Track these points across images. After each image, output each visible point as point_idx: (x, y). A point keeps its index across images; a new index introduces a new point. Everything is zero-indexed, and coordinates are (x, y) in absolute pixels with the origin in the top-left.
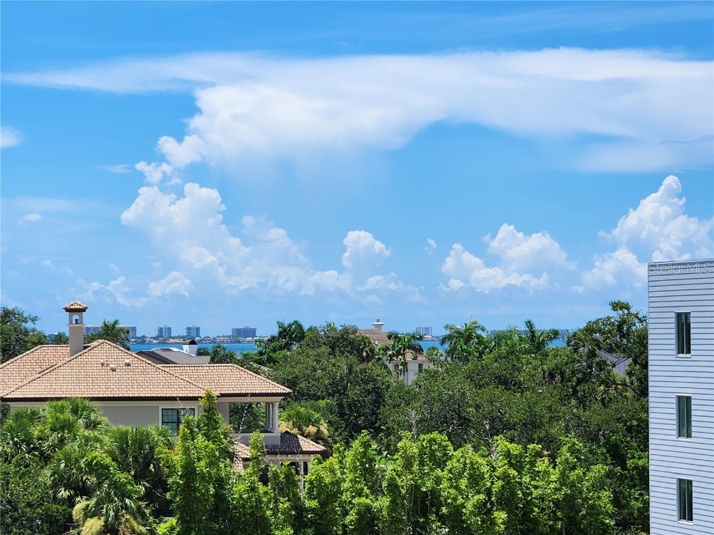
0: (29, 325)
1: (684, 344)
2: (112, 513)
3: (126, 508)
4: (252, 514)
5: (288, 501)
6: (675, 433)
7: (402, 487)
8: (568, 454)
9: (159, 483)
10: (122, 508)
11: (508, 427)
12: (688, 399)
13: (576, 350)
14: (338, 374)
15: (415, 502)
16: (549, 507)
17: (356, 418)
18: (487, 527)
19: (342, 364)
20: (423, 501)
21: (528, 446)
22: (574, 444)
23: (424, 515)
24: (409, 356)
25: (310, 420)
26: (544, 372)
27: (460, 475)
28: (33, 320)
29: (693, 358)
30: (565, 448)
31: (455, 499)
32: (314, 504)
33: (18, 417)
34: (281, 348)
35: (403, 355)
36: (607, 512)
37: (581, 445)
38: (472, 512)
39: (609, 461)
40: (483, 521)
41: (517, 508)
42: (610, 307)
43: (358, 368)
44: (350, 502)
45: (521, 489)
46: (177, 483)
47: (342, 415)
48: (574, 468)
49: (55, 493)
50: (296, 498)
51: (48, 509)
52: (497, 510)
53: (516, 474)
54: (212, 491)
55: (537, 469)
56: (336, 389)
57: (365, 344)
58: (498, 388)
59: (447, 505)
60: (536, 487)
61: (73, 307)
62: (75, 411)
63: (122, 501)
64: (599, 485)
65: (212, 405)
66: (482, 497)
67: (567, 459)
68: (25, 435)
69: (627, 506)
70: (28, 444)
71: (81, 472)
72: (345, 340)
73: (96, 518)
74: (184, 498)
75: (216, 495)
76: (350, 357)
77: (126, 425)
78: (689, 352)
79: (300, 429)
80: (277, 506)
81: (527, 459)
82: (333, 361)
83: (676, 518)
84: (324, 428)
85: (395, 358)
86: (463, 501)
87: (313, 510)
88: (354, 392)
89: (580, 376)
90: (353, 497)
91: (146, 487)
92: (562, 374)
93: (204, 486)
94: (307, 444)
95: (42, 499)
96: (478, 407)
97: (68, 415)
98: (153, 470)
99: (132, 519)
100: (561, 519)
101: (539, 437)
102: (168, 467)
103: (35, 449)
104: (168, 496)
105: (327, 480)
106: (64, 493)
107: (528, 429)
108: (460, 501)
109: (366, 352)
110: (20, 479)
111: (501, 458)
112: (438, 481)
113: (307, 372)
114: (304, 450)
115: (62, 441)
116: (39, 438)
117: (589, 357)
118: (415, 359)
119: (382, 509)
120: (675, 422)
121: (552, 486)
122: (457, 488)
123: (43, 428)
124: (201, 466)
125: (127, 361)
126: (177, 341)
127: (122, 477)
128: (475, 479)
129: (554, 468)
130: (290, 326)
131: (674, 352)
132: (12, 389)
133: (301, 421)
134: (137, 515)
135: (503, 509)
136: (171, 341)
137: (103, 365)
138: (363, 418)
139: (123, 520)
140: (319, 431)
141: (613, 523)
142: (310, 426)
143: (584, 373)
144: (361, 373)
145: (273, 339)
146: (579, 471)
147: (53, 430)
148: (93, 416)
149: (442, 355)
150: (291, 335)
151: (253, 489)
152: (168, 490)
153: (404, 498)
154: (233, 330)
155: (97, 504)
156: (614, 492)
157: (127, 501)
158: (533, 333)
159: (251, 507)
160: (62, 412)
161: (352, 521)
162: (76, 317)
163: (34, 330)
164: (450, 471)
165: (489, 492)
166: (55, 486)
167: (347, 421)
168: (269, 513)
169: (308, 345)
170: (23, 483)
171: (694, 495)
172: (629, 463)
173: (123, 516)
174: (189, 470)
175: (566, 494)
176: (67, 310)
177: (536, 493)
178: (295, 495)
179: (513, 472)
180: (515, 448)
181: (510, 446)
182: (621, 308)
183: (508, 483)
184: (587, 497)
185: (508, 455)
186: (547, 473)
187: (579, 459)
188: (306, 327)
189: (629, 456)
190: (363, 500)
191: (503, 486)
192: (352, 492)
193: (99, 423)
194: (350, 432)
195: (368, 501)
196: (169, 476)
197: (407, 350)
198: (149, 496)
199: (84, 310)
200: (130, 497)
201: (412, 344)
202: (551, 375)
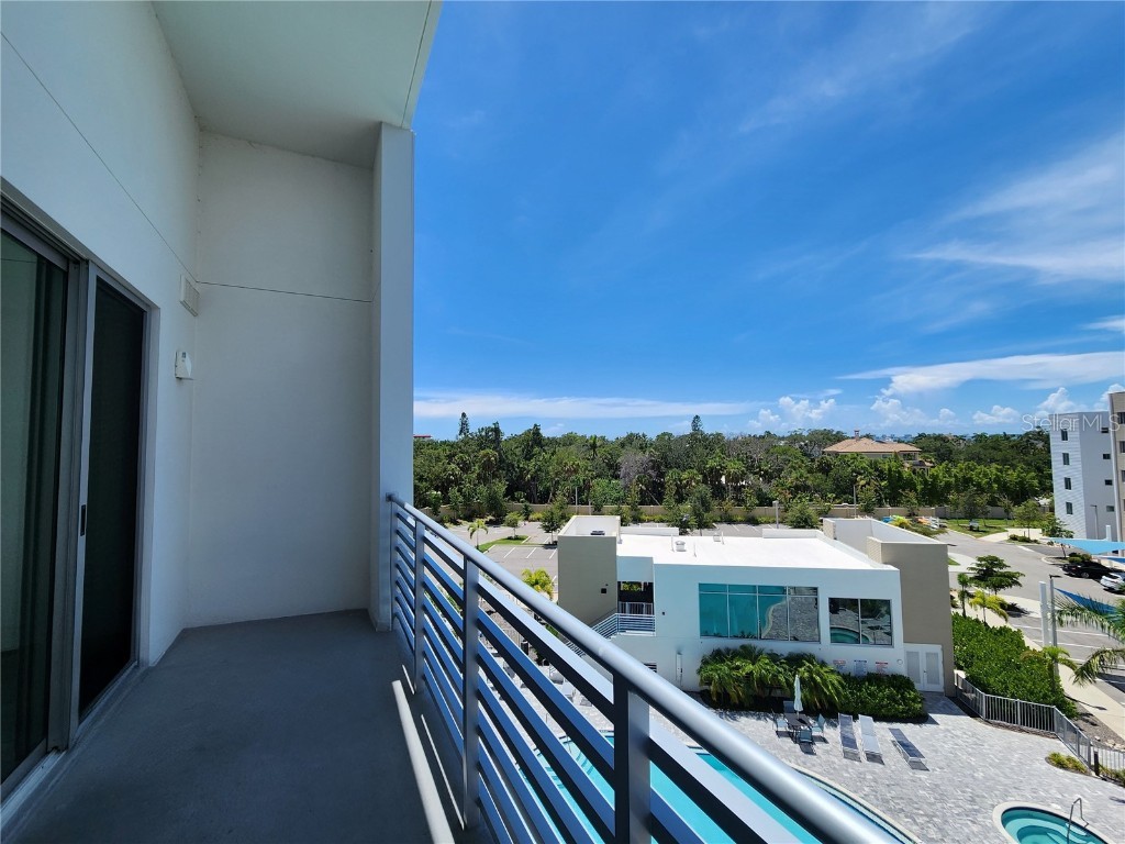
1: (1064, 438)
6: (1062, 464)
7: (959, 476)
9: (881, 473)
11: (997, 461)
12: (1067, 454)
14: (937, 446)
15: (964, 480)
19: (938, 444)
20: (967, 480)
21: (1005, 466)
23: (967, 484)
27: (980, 474)
28: (844, 433)
29: (1069, 442)
30: (1019, 467)
31: (978, 480)
32: (930, 480)
33: (842, 456)
34: (919, 440)
36: (1036, 486)
37: (1025, 467)
38: (985, 484)
39: (1036, 471)
40: (989, 486)
41: (1001, 483)
43: (944, 444)
44: (942, 480)
45: (1003, 478)
46: (887, 473)
50: (924, 478)
52: (994, 483)
53: (1000, 474)
54: (897, 475)
55: (1008, 473)
56: (937, 450)
57: (946, 438)
58: (992, 450)
59: (975, 481)
60: (1008, 478)
62: (857, 455)
64: (1033, 478)
67: (1020, 470)
68: (844, 461)
69: (1044, 484)
71: (859, 469)
74: (889, 476)
76: (941, 442)
77: (872, 458)
78: (1067, 440)
80: (918, 480)
81: (1004, 470)
82: (936, 443)
83: (1064, 489)
85: (956, 442)
86: (981, 481)
88: (942, 451)
91: (878, 473)
92: (1017, 446)
94: (927, 464)
96: (985, 455)
98: (880, 469)
101: (1008, 464)
103: (846, 464)
105: (935, 474)
106: (854, 474)
111: (994, 469)
112: (972, 475)
113: (927, 445)
115: (854, 462)
117: (1027, 442)
118: (963, 442)
119: (952, 481)
120: (1062, 461)
121: (1014, 478)
122: (979, 477)
123: (848, 459)
124: (894, 469)
125: (872, 443)
126: (888, 438)
127: (871, 471)
128: (986, 475)
129: (1015, 473)
130: (922, 434)
131: (1061, 440)
132: (840, 450)
133: (926, 458)
138: (946, 457)
140: (931, 461)
141: (1039, 489)
143: (1025, 446)
145: (916, 437)
146: (1025, 474)
147: (851, 459)
148: (862, 456)
149: (972, 441)
151: (911, 475)
152: (884, 474)
153: (960, 479)
155: (864, 477)
156: (1039, 480)
158: (1005, 435)
159: (910, 480)
160: (854, 455)
161: (942, 484)
163: (844, 436)
164: (976, 472)
165: (990, 479)
166: (852, 472)
169: (928, 439)
170: (843, 471)
171: (1071, 482)
175: (1020, 480)
176: (855, 431)
181: (997, 466)
184: (1028, 481)
186: (1012, 474)
187: (1024, 471)
188: (927, 434)
190: (946, 479)
191: (995, 477)
192: (943, 477)
193: (864, 458)
196: (884, 471)
197: (960, 440)
198: (879, 476)
199: (860, 431)
200: (873, 476)
201: (962, 438)
202: (1012, 447)
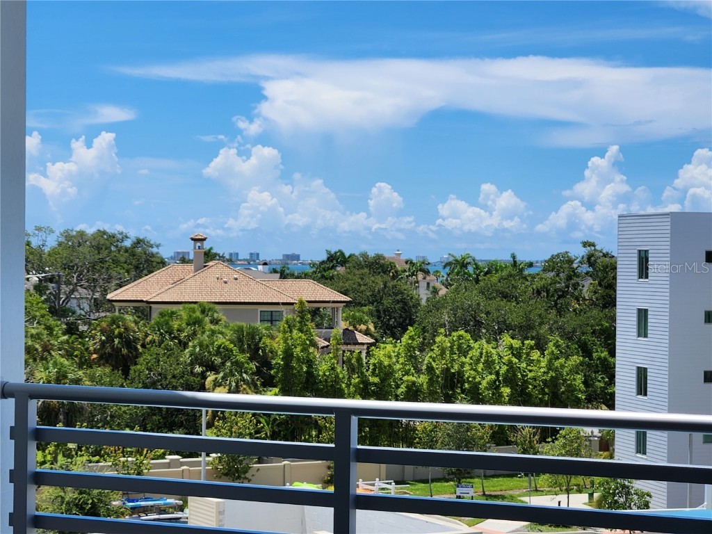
0: (154, 250)
1: (643, 271)
2: (234, 384)
3: (244, 380)
4: (332, 386)
5: (358, 377)
6: (635, 334)
7: (437, 369)
8: (554, 348)
9: (265, 363)
10: (241, 380)
11: (509, 328)
12: (646, 311)
13: (558, 275)
14: (377, 289)
15: (446, 380)
16: (539, 385)
17: (389, 320)
18: (496, 398)
19: (379, 281)
20: (452, 379)
21: (525, 342)
22: (558, 341)
23: (453, 389)
24: (420, 276)
25: (362, 321)
26: (534, 290)
27: (478, 361)
28: (158, 246)
29: (650, 282)
30: (551, 344)
31: (474, 378)
32: (376, 380)
33: (162, 315)
34: (329, 269)
35: (416, 275)
36: (580, 389)
37: (562, 342)
38: (486, 388)
39: (581, 354)
40: (493, 394)
41: (517, 385)
42: (581, 245)
43: (390, 284)
44: (401, 379)
45: (520, 372)
46: (279, 364)
47: (379, 317)
48: (558, 358)
49: (192, 369)
50: (362, 375)
51: (188, 380)
52: (503, 387)
53: (517, 361)
54: (305, 369)
55: (531, 358)
56: (375, 299)
57: (392, 267)
58: (502, 300)
59: (469, 382)
60: (530, 371)
61: (197, 237)
62: (203, 312)
63: (241, 375)
64: (575, 370)
65: (304, 309)
66: (493, 377)
67: (553, 352)
68: (168, 328)
69: (592, 386)
70: (170, 334)
71: (211, 355)
72: (377, 264)
73: (222, 387)
74: (285, 375)
75: (307, 372)
76: (385, 276)
77: (242, 322)
78: (647, 277)
79: (355, 327)
80: (350, 381)
81: (524, 351)
82: (373, 279)
83: (635, 394)
84: (371, 327)
85: (410, 278)
86: (480, 379)
87: (375, 384)
88: (387, 302)
89: (560, 293)
90: (403, 375)
91: (256, 366)
92: (548, 291)
93: (299, 366)
94: (361, 338)
95: (183, 373)
96: (488, 313)
97: (198, 314)
98: (261, 354)
99: (247, 389)
100: (547, 394)
101: (531, 335)
102: (272, 353)
103: (175, 338)
104: (272, 372)
105: (386, 363)
106: (198, 369)
107: (523, 330)
108: (478, 379)
109: (393, 273)
110: (168, 358)
111: (506, 349)
112: (463, 365)
113: (354, 286)
114: (359, 341)
115: (194, 334)
116: (178, 330)
117: (567, 280)
118: (424, 278)
119: (422, 384)
120: (635, 327)
121: (542, 370)
122: (475, 370)
123: (180, 323)
124: (297, 351)
125: (236, 276)
126: (243, 262)
127: (241, 358)
128: (489, 364)
129: (543, 357)
130: (336, 253)
131: (636, 278)
132: (153, 295)
133: (356, 321)
134: (251, 386)
135: (507, 386)
136: (239, 262)
137: (218, 279)
138: (393, 320)
139: (242, 389)
140: (368, 328)
141: (583, 397)
142: (362, 325)
143: (563, 292)
144: (393, 288)
145: (323, 262)
146: (562, 360)
147: (188, 324)
148: (216, 315)
149: (443, 276)
150: (336, 259)
151: (333, 369)
152: (272, 368)
153: (438, 377)
154: (283, 255)
155: (223, 378)
156: (585, 376)
157: (244, 375)
158: (515, 262)
159: (332, 381)
160: (194, 312)
161: (402, 392)
162: (199, 244)
163: (157, 253)
164: (471, 358)
165: (497, 373)
166: (192, 364)
167: (382, 321)
168: (344, 385)
169: (354, 267)
170: (170, 361)
171: (648, 378)
172: (595, 355)
173: (242, 386)
174: (288, 355)
175: (552, 376)
176: (192, 239)
177: (530, 375)
178: (362, 373)
179: (515, 360)
180: (516, 343)
181: (512, 341)
182: (589, 246)
183: (511, 367)
184: (566, 379)
185: (511, 347)
186: (539, 361)
187: (561, 352)
188: (347, 255)
189: (594, 350)
190: (411, 378)
191: (507, 370)
192: (402, 372)
193: (220, 320)
194: (384, 330)
195: (414, 379)
196: (272, 358)
197: (419, 272)
198: (258, 372)
199: (205, 239)
200: (246, 372)
201: (422, 268)
202: (539, 293)
